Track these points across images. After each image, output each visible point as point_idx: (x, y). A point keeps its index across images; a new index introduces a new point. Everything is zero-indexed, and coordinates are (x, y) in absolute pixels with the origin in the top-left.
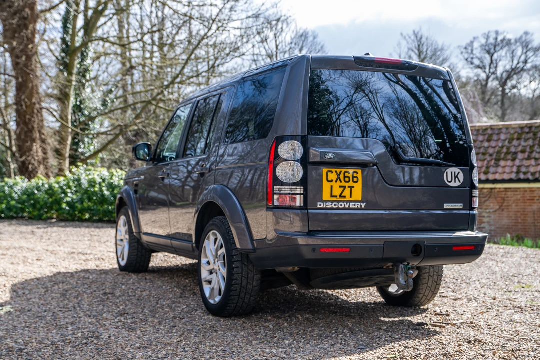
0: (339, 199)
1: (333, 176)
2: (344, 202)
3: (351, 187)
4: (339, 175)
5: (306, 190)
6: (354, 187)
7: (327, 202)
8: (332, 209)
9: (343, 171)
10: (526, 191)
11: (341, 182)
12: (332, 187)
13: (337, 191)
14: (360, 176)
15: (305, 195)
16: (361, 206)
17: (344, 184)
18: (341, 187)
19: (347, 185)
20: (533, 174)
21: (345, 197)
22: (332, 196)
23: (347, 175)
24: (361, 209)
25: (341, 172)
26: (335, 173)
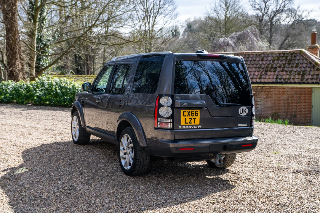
0: (189, 124)
1: (186, 114)
2: (191, 125)
3: (195, 119)
4: (189, 113)
5: (173, 120)
6: (196, 118)
7: (183, 126)
8: (185, 129)
9: (191, 111)
10: (280, 88)
11: (190, 116)
12: (185, 118)
13: (188, 121)
14: (199, 113)
15: (173, 123)
16: (199, 127)
17: (191, 117)
18: (190, 118)
19: (193, 117)
20: (284, 79)
21: (192, 123)
22: (185, 123)
23: (193, 112)
24: (199, 128)
25: (190, 111)
26: (187, 112)
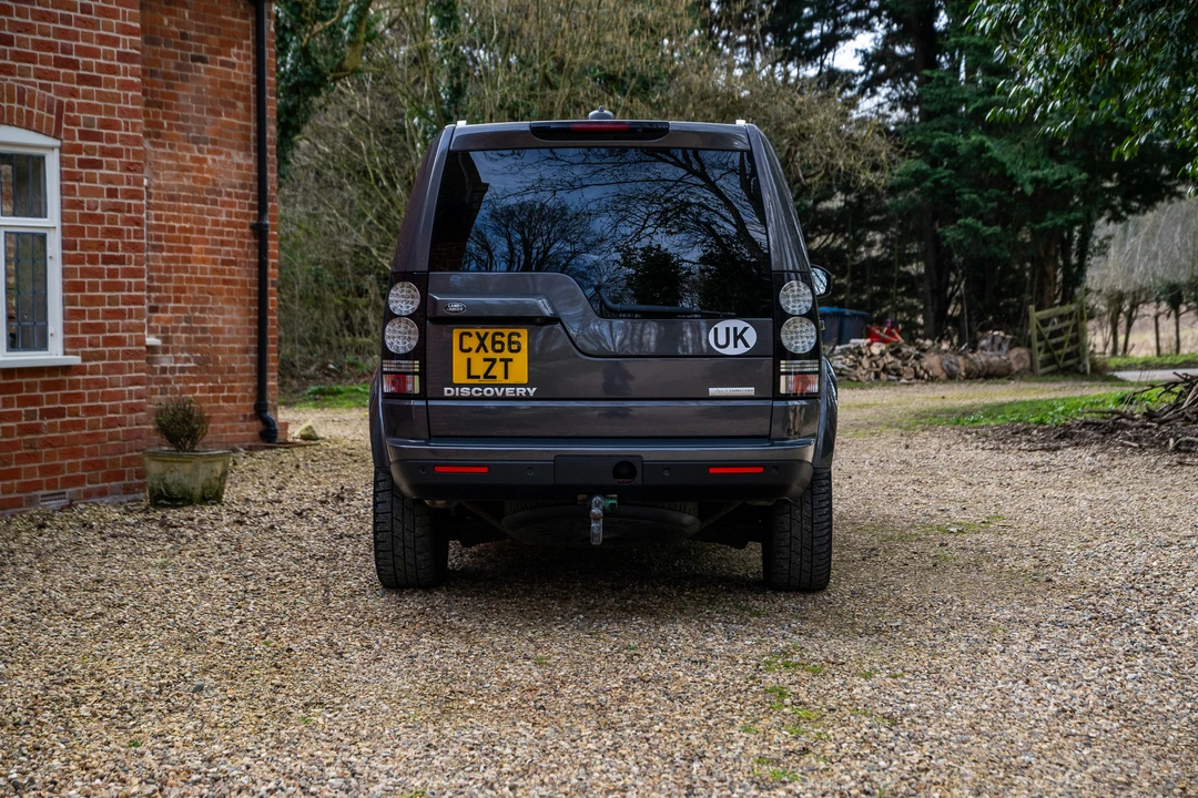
0: (483, 381)
1: (471, 342)
2: (493, 386)
4: (482, 340)
5: (423, 366)
6: (511, 360)
7: (461, 386)
9: (491, 331)
11: (486, 351)
12: (469, 360)
13: (479, 368)
14: (524, 340)
15: (422, 374)
17: (491, 354)
18: (485, 360)
19: (498, 356)
21: (495, 377)
23: (498, 338)
25: (487, 334)
26: (475, 336)
